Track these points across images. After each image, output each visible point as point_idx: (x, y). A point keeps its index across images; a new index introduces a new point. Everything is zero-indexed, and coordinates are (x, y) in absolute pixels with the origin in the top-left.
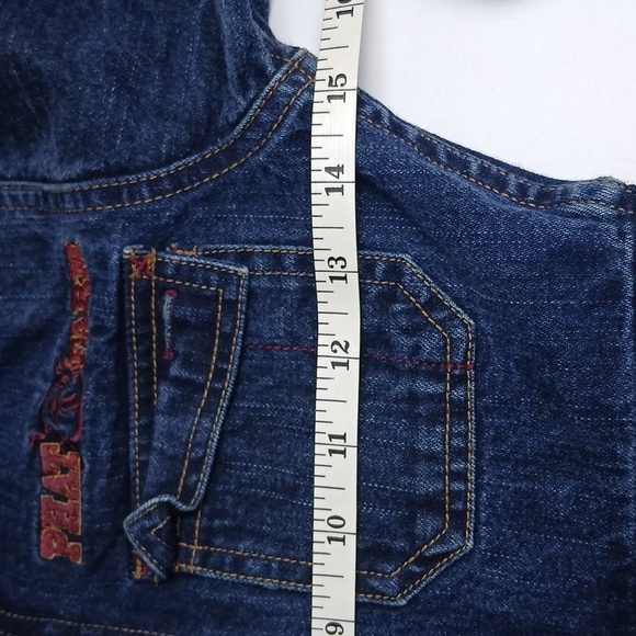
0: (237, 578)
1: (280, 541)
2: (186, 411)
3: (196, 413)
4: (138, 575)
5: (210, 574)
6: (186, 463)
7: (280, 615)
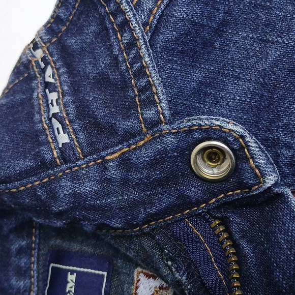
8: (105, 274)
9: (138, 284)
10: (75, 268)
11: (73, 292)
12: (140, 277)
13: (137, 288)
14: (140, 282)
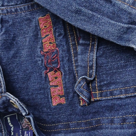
0: (112, 97)
1: (123, 83)
2: (86, 53)
3: (88, 52)
4: (81, 104)
5: (104, 98)
6: (88, 68)
7: (128, 105)
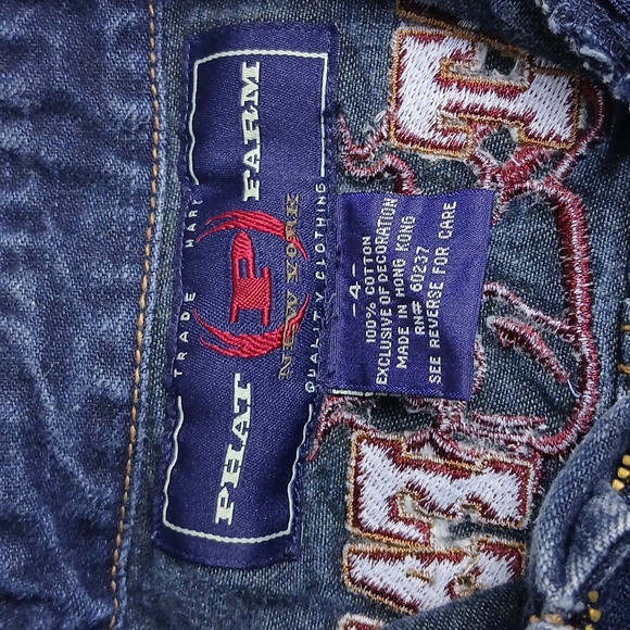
8: (325, 56)
9: (403, 61)
10: (256, 52)
11: (256, 104)
12: (405, 47)
13: (400, 70)
14: (406, 57)
